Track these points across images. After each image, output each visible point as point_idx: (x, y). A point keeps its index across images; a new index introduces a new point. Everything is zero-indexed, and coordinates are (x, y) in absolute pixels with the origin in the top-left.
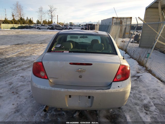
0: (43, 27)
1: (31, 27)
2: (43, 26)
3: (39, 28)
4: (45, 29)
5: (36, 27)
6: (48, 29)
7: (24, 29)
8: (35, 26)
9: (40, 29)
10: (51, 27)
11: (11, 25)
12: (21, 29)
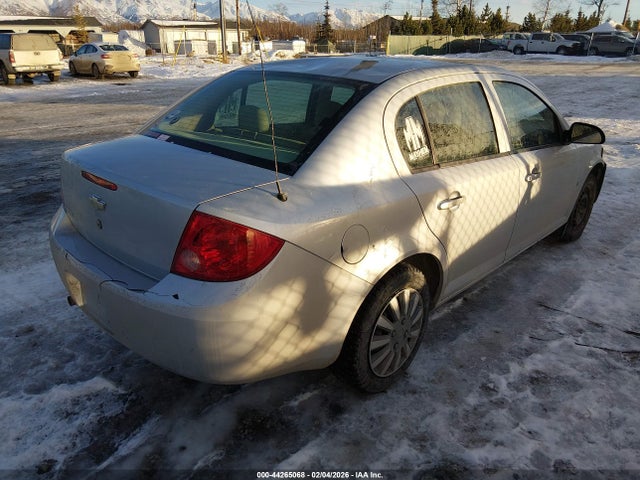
0: (538, 44)
1: (491, 44)
2: (540, 42)
3: (522, 48)
4: (546, 53)
5: (511, 47)
6: (557, 53)
7: (462, 55)
8: (506, 41)
9: (523, 52)
10: (575, 45)
11: (418, 41)
12: (452, 53)
